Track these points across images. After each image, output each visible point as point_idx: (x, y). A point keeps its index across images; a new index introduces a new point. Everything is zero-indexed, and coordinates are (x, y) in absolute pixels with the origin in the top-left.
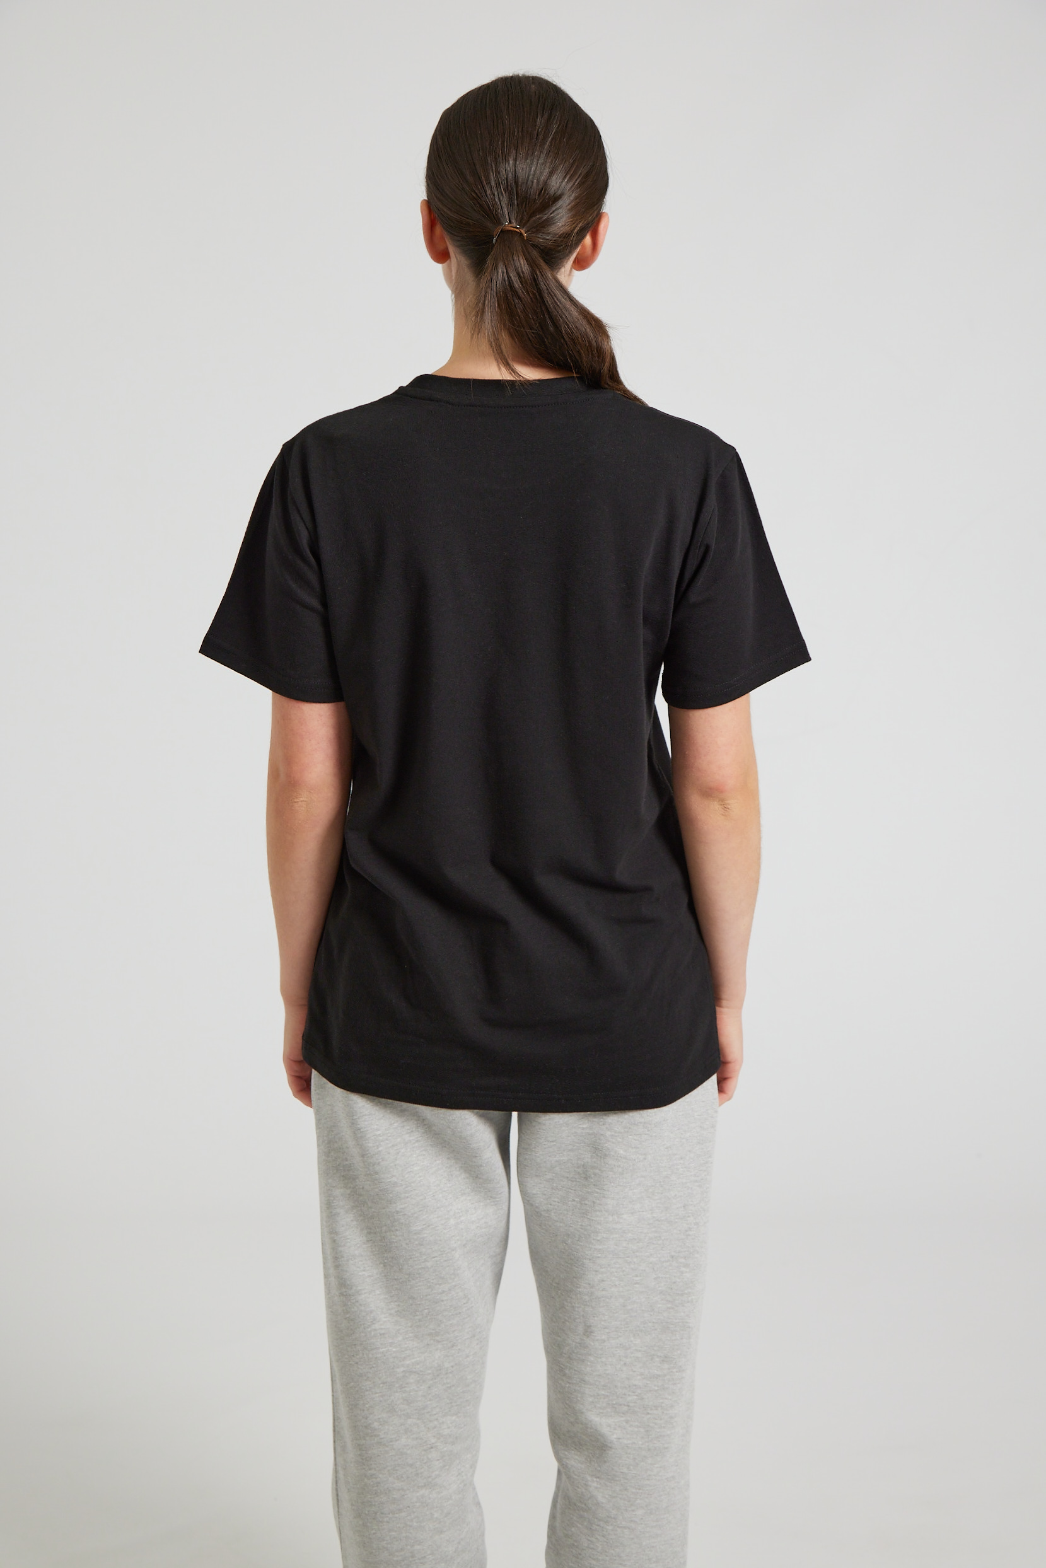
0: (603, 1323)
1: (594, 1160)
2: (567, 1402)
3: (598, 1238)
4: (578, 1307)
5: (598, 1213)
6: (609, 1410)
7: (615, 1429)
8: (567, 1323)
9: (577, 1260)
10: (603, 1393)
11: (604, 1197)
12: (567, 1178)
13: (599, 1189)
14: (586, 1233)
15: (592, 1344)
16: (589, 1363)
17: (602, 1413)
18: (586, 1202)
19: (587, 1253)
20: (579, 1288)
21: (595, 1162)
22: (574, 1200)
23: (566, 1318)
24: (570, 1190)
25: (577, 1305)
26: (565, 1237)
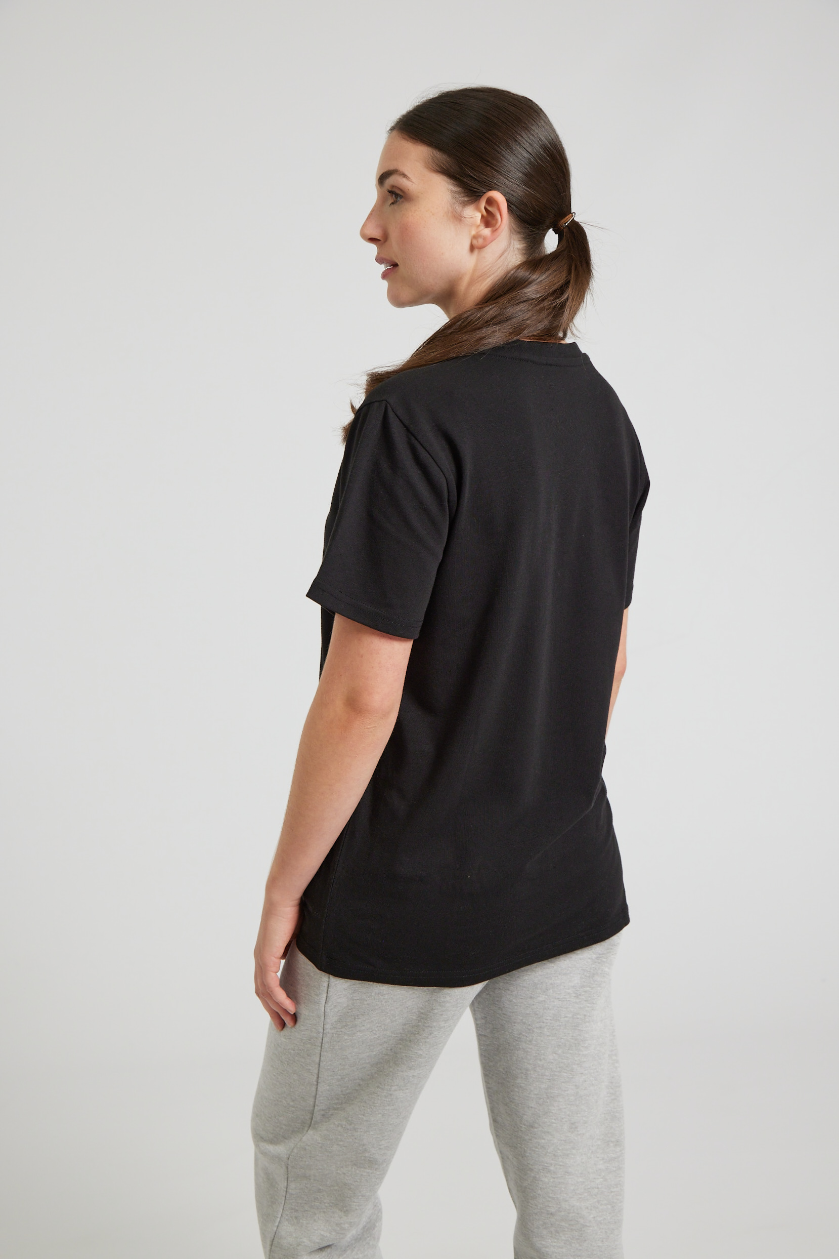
0: (584, 1119)
1: (583, 980)
2: (551, 1195)
3: (586, 1046)
4: (565, 1108)
5: (587, 1024)
6: (586, 1194)
7: (591, 1210)
8: (554, 1125)
9: (567, 1067)
10: (581, 1180)
11: (592, 1010)
12: (559, 998)
13: (588, 1003)
14: (576, 1042)
15: (576, 1138)
16: (573, 1156)
17: (581, 1198)
18: (578, 1016)
19: (576, 1058)
20: (567, 1090)
21: (584, 982)
22: (566, 1017)
23: (553, 1121)
24: (561, 1009)
25: (565, 1107)
26: (556, 1049)
